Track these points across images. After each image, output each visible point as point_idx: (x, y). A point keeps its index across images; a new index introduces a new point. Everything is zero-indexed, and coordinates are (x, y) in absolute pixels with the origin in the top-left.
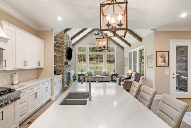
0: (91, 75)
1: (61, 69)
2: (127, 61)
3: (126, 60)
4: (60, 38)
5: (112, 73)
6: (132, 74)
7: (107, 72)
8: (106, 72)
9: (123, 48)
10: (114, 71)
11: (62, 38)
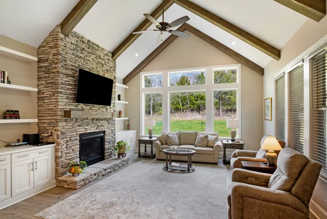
0: (167, 144)
1: (53, 131)
2: (270, 105)
3: (268, 102)
4: (50, 47)
5: (226, 139)
6: (277, 152)
7: (211, 138)
8: (206, 137)
9: (261, 71)
10: (234, 134)
11: (56, 46)
